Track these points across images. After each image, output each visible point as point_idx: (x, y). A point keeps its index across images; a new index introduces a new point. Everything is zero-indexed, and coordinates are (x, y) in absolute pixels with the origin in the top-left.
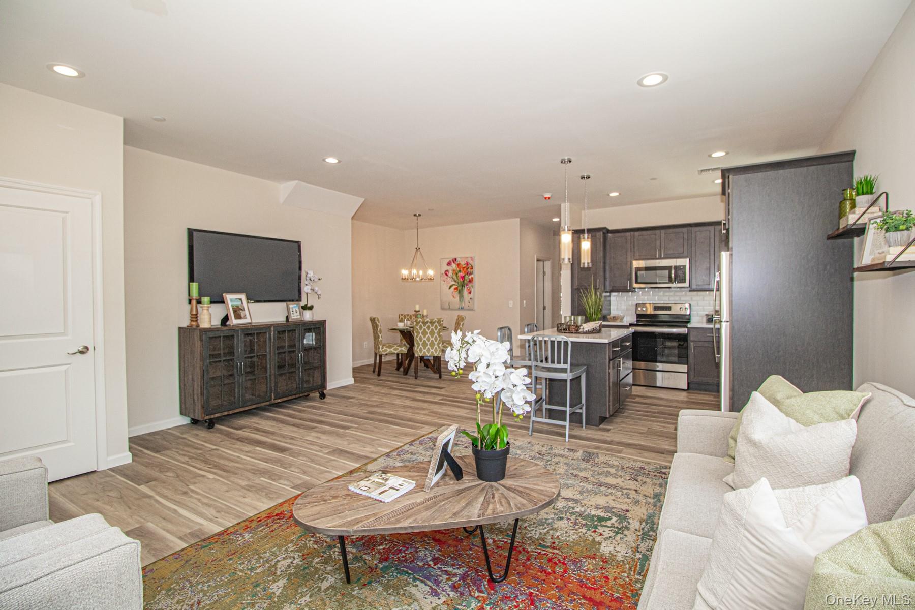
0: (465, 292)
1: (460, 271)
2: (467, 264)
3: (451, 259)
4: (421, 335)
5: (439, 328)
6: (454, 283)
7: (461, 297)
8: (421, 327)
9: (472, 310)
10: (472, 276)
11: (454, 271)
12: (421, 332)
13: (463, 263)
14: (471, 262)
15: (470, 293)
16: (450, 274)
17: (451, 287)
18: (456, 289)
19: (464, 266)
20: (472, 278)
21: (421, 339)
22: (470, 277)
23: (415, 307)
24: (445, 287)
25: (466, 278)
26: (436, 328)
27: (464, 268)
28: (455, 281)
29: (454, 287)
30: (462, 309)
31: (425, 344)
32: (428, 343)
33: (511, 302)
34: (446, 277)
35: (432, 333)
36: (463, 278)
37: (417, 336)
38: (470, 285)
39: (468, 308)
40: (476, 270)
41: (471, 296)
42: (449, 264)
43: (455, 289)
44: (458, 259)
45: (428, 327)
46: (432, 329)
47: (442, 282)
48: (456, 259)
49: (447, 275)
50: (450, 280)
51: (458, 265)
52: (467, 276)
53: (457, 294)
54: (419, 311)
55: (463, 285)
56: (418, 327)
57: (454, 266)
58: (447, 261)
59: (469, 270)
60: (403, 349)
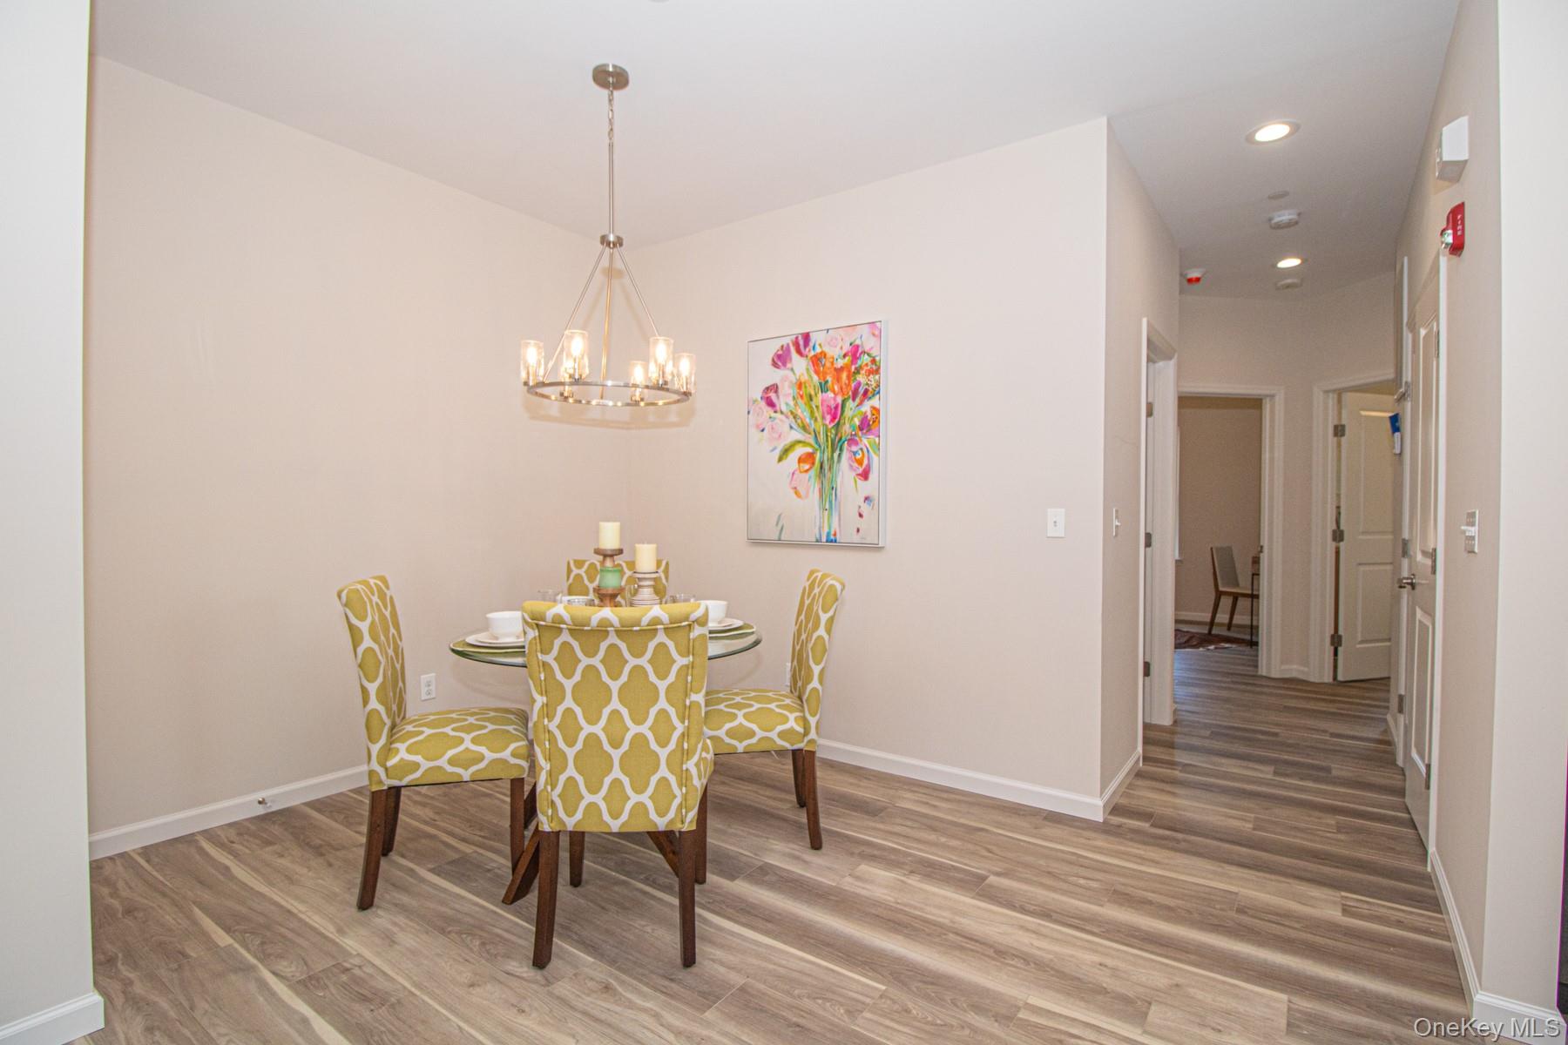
0: (845, 472)
1: (823, 387)
2: (855, 352)
3: (788, 341)
4: (569, 702)
5: (680, 661)
6: (797, 435)
7: (828, 494)
8: (568, 661)
9: (877, 548)
10: (875, 402)
11: (800, 385)
12: (568, 685)
13: (836, 352)
14: (868, 343)
15: (865, 475)
16: (784, 401)
17: (786, 451)
18: (808, 458)
19: (840, 363)
20: (876, 410)
21: (570, 728)
22: (866, 407)
23: (597, 532)
24: (763, 450)
25: (848, 413)
26: (662, 662)
27: (839, 371)
28: (805, 428)
29: (800, 451)
30: (832, 541)
31: (593, 759)
32: (616, 755)
33: (1056, 515)
34: (769, 411)
35: (638, 695)
36: (835, 413)
37: (548, 711)
38: (865, 441)
39: (856, 539)
40: (890, 379)
41: (867, 487)
42: (781, 360)
43: (800, 460)
44: (813, 337)
45: (614, 661)
46: (637, 669)
47: (754, 432)
48: (807, 337)
49: (771, 404)
50: (782, 423)
51: (817, 360)
52: (850, 404)
53: (810, 482)
54: (620, 552)
55: (836, 445)
56: (549, 659)
57: (800, 365)
58: (774, 348)
59: (861, 378)
60: (506, 754)
